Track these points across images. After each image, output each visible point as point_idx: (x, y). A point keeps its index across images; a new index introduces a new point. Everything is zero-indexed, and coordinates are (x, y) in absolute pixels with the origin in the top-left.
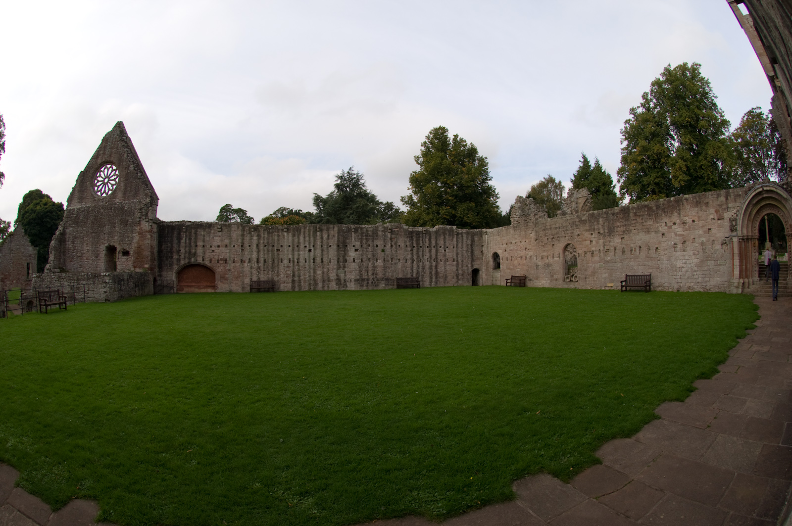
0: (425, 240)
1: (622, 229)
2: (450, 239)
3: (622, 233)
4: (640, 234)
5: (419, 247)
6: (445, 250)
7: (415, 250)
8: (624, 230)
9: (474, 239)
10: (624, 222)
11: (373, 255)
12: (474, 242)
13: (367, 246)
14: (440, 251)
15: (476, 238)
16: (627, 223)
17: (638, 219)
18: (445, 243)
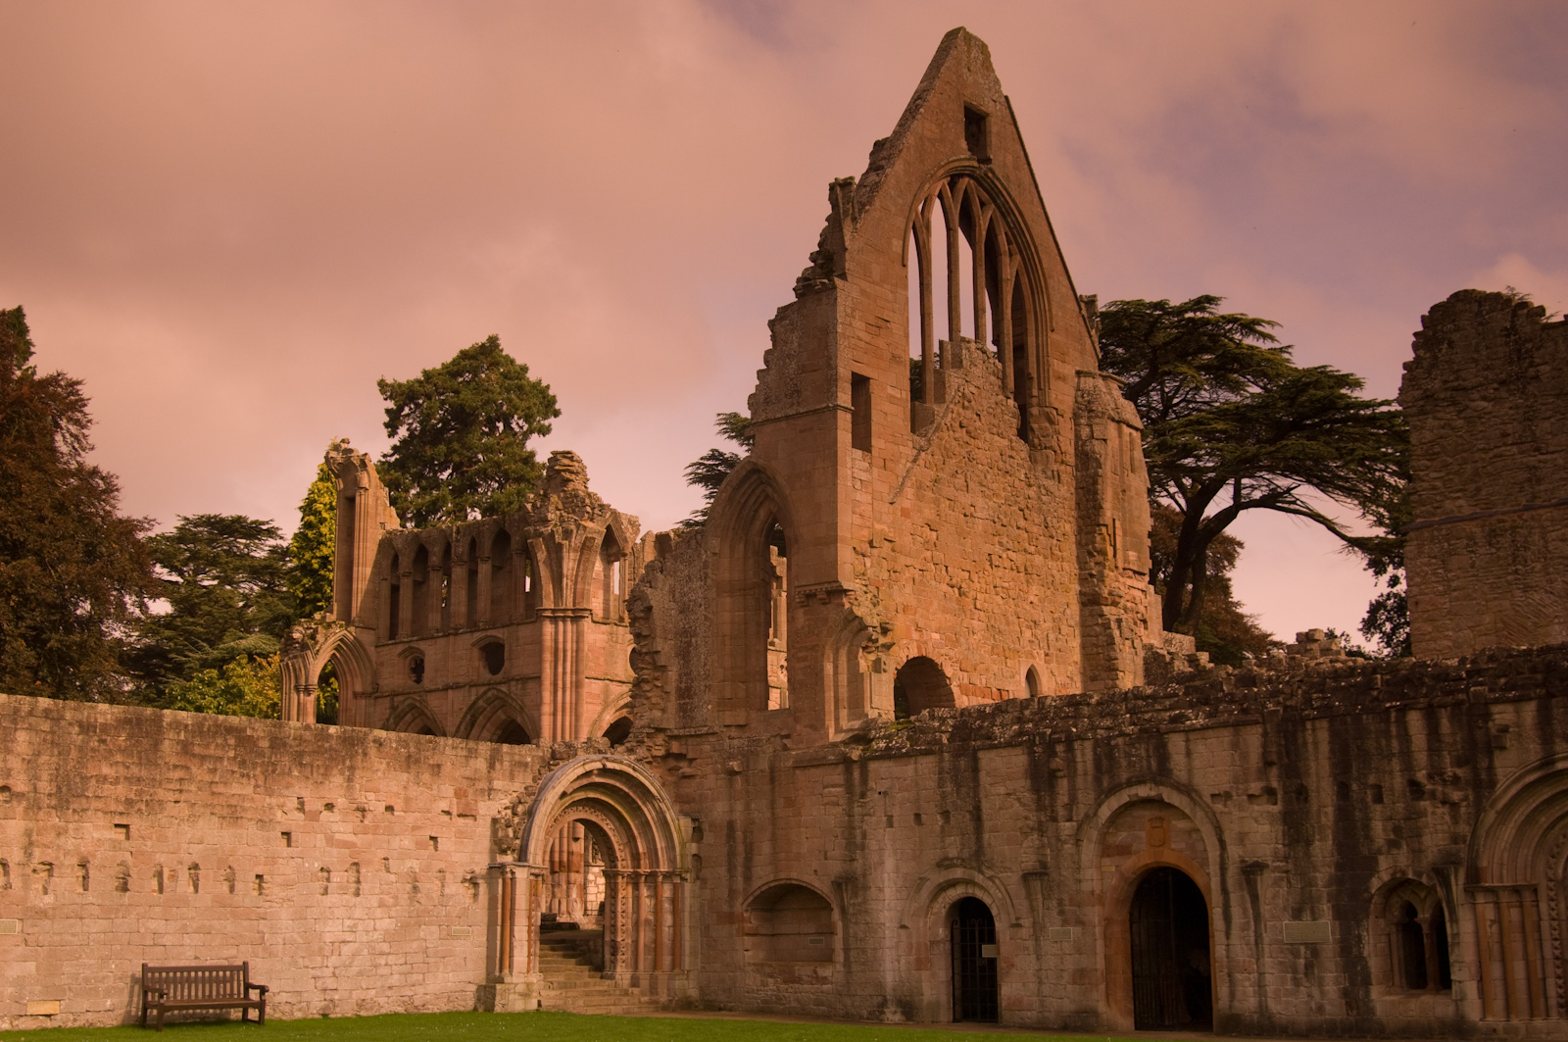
1: (121, 790)
3: (121, 808)
4: (201, 822)
8: (132, 796)
10: (135, 770)
16: (144, 773)
17: (194, 769)
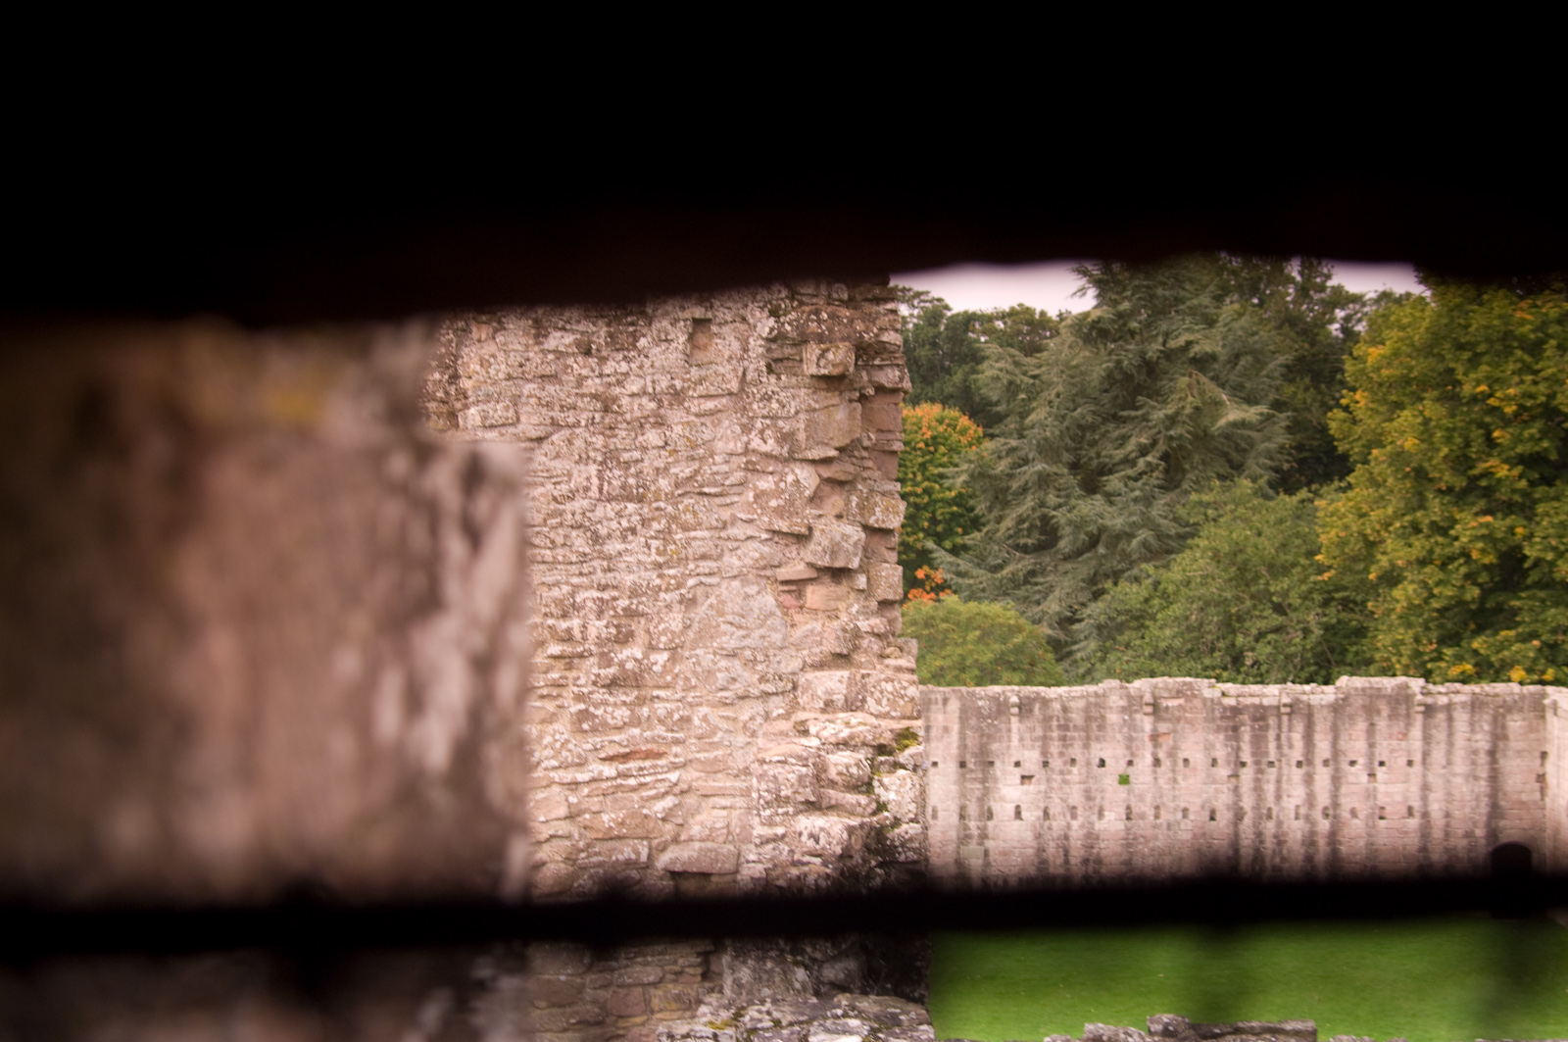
0: (1289, 739)
2: (1396, 730)
5: (1261, 764)
6: (1372, 775)
7: (1247, 775)
9: (1504, 727)
11: (1088, 796)
12: (1505, 738)
13: (1065, 763)
14: (1351, 779)
15: (1515, 724)
18: (1371, 746)
